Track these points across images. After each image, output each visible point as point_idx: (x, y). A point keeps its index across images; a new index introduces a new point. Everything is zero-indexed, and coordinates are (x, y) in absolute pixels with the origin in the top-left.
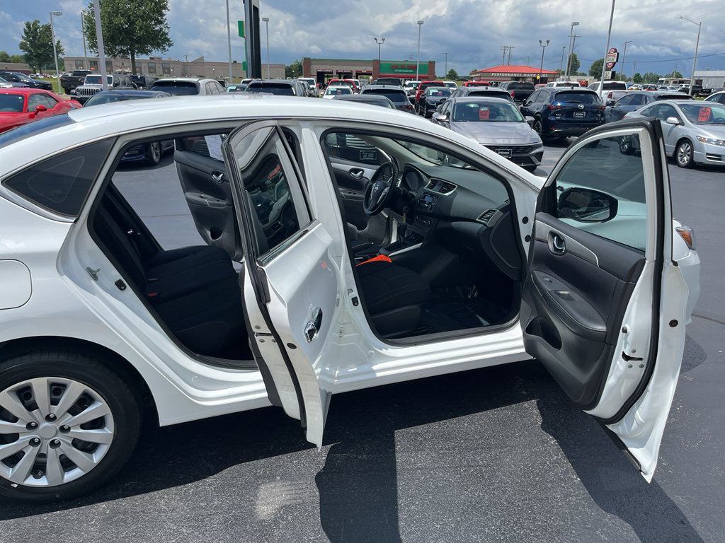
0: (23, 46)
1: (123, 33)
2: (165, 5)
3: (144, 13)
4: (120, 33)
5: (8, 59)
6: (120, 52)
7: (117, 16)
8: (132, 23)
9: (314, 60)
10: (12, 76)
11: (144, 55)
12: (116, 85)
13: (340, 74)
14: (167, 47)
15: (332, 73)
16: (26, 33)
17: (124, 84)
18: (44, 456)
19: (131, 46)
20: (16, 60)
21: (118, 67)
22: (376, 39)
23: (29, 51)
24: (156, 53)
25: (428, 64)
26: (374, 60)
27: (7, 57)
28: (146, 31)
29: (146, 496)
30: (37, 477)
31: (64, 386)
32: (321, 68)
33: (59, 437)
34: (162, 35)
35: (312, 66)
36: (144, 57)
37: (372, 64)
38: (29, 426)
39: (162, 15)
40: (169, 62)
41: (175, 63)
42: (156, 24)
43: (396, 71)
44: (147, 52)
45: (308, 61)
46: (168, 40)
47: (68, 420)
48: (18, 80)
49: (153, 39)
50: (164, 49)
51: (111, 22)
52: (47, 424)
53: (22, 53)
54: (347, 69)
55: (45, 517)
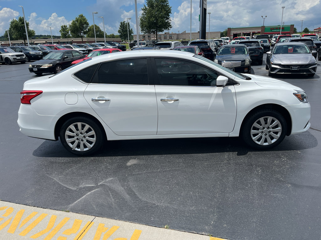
0: (119, 32)
1: (154, 24)
2: (170, 11)
3: (162, 15)
4: (153, 24)
5: (114, 37)
6: (152, 32)
7: (152, 18)
8: (157, 20)
9: (233, 28)
10: (113, 43)
11: (161, 32)
12: (147, 45)
13: (245, 34)
14: (170, 28)
15: (241, 34)
16: (121, 26)
17: (150, 45)
18: (80, 143)
19: (156, 29)
20: (117, 37)
21: (152, 37)
22: (262, 17)
23: (121, 33)
24: (166, 31)
25: (290, 26)
26: (262, 26)
27: (114, 36)
28: (162, 23)
29: (103, 158)
30: (78, 148)
31: (85, 125)
32: (235, 32)
33: (83, 139)
34: (168, 24)
35: (231, 32)
36: (161, 33)
37: (261, 28)
38: (77, 134)
39: (169, 16)
40: (172, 34)
41: (174, 34)
42: (166, 20)
43: (273, 31)
44: (162, 31)
45: (230, 29)
46: (170, 26)
47: (85, 134)
48: (114, 45)
49: (165, 26)
50: (169, 29)
51: (149, 20)
52: (81, 135)
53: (119, 34)
54: (248, 32)
55: (79, 158)
